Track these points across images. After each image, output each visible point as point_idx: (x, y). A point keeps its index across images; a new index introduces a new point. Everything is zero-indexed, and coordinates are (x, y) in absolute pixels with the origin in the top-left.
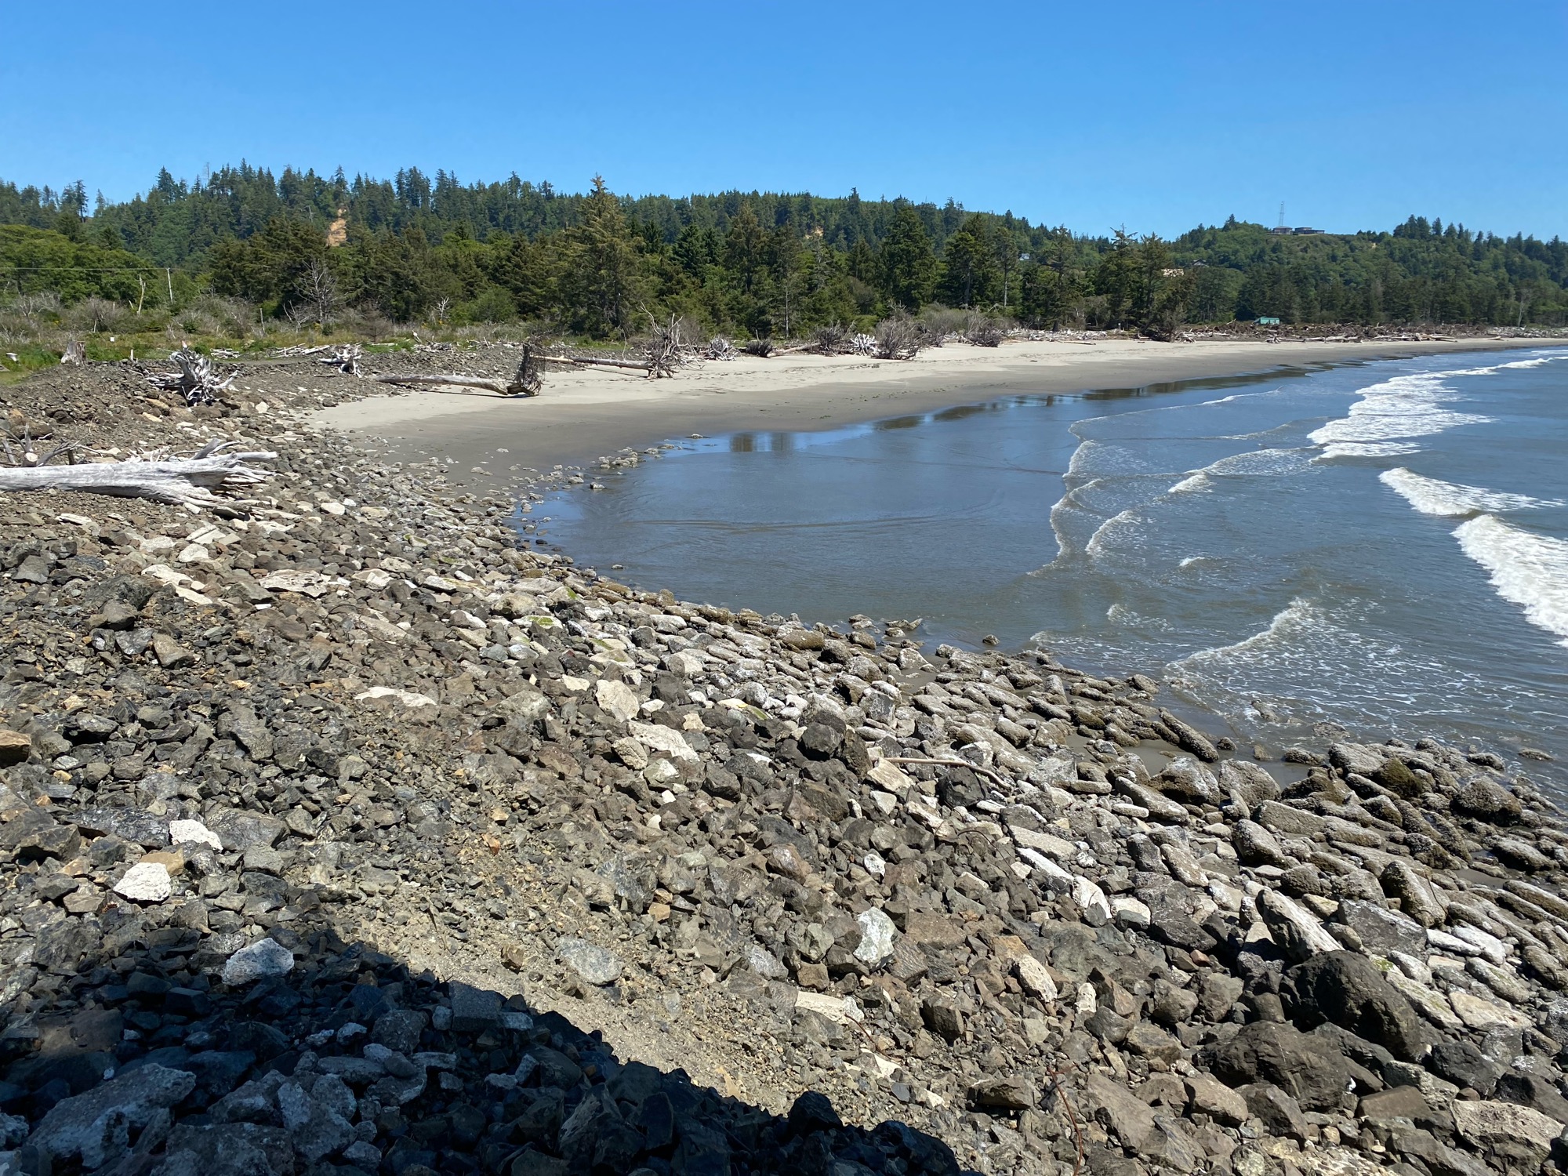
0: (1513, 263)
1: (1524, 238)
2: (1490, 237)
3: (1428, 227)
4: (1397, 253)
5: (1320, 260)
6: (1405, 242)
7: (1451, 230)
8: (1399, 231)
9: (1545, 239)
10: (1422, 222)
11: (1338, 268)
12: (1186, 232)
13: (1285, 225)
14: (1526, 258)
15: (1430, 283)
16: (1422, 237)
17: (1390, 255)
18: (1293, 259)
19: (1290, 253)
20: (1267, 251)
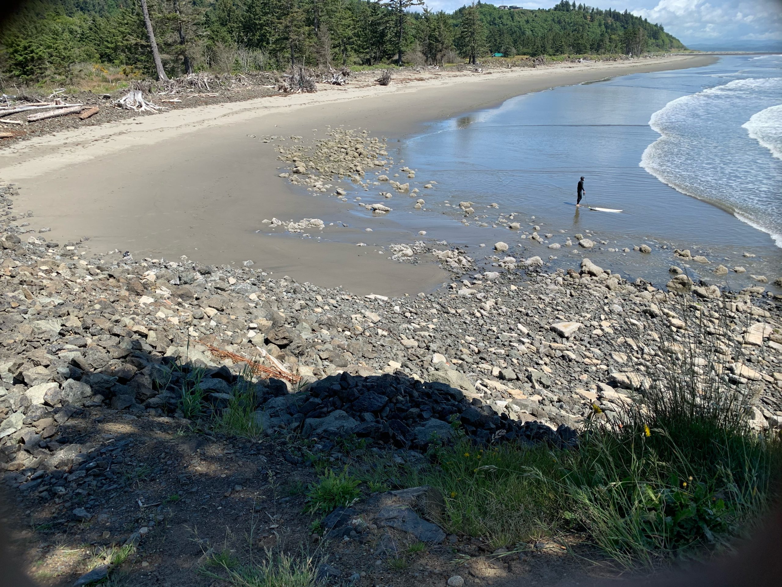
0: (607, 23)
1: (612, 10)
2: (597, 9)
3: (570, 6)
4: (556, 18)
5: (521, 23)
6: (560, 13)
7: (580, 7)
8: (557, 8)
9: (622, 12)
10: (567, 3)
11: (530, 27)
12: (457, 9)
13: (505, 5)
14: (613, 20)
15: (572, 34)
16: (568, 11)
17: (553, 20)
18: (509, 22)
19: (508, 19)
20: (497, 18)
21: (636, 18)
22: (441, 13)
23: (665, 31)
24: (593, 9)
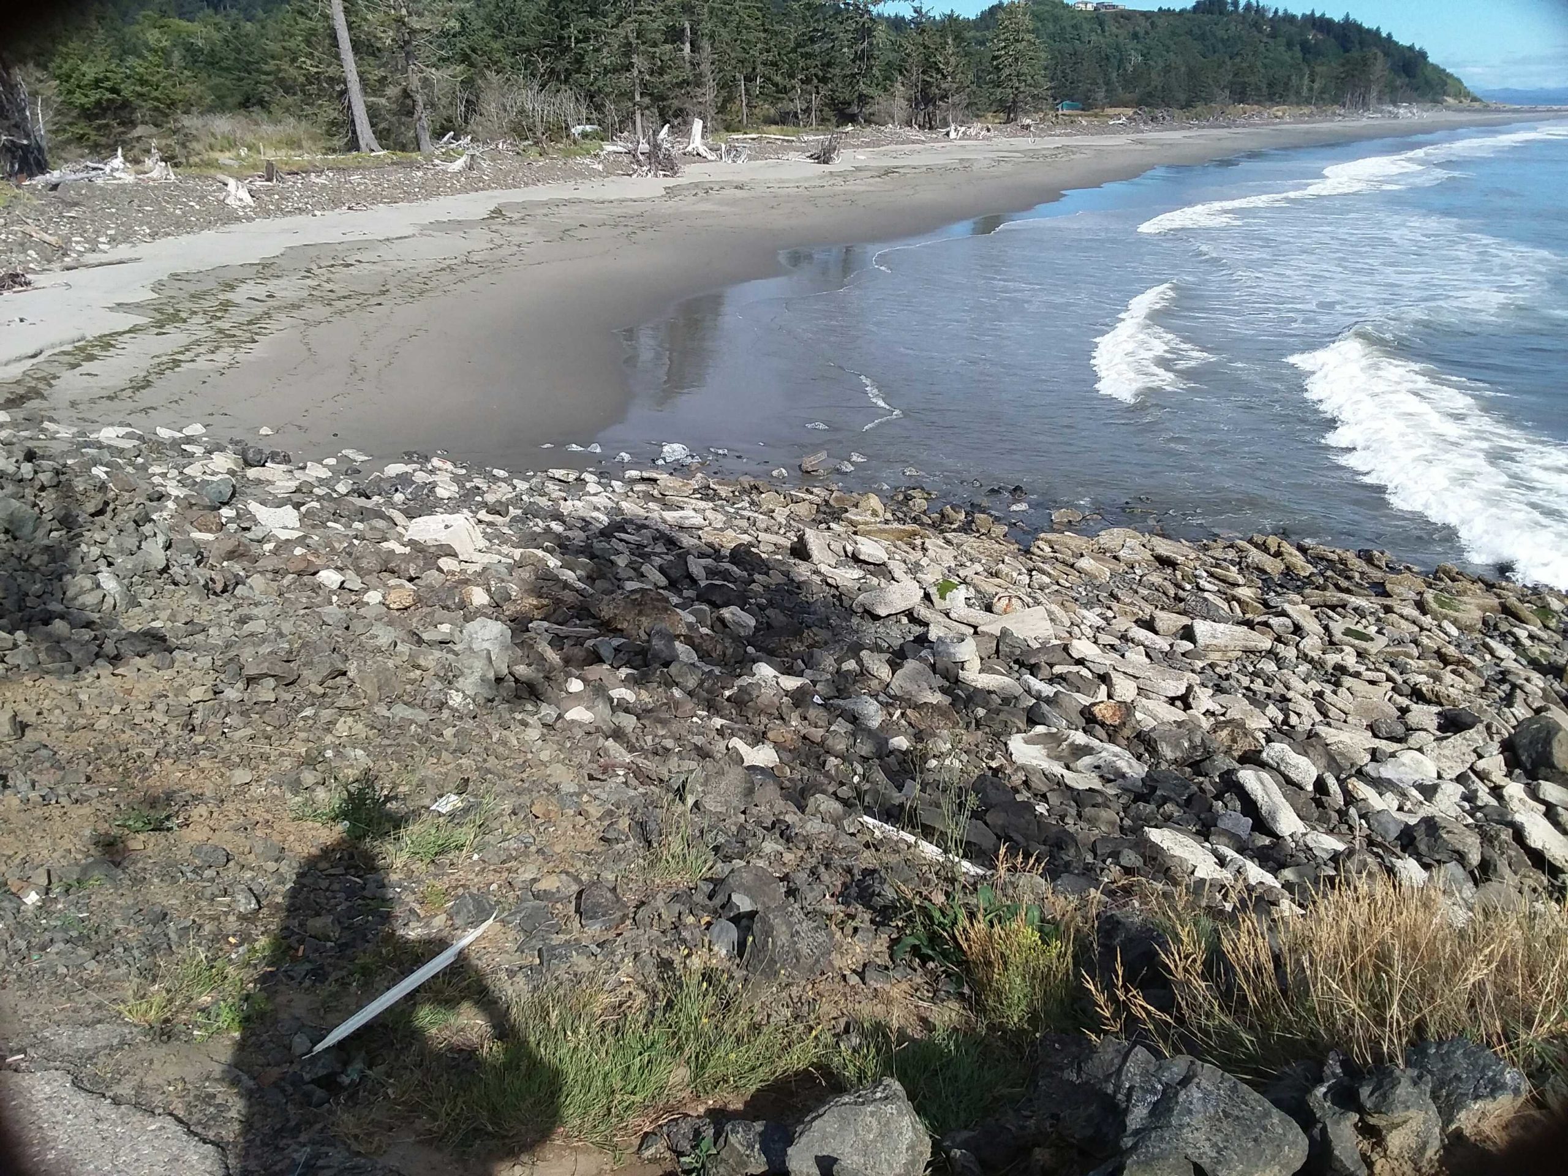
0: (1307, 41)
1: (1318, 14)
2: (1286, 13)
4: (1196, 30)
5: (1121, 39)
6: (1205, 18)
7: (1248, 6)
8: (1198, 6)
9: (1338, 17)
11: (1139, 47)
12: (986, 8)
14: (1320, 37)
15: (1229, 63)
16: (1221, 13)
17: (1190, 32)
18: (1094, 38)
19: (1092, 30)
20: (1069, 29)
21: (1369, 31)
22: (950, 16)
23: (1431, 59)
24: (1276, 12)
